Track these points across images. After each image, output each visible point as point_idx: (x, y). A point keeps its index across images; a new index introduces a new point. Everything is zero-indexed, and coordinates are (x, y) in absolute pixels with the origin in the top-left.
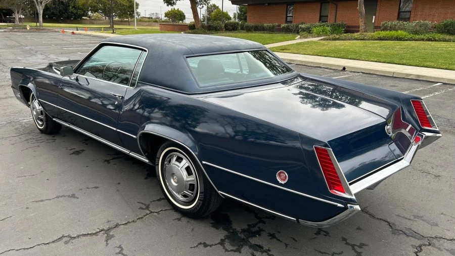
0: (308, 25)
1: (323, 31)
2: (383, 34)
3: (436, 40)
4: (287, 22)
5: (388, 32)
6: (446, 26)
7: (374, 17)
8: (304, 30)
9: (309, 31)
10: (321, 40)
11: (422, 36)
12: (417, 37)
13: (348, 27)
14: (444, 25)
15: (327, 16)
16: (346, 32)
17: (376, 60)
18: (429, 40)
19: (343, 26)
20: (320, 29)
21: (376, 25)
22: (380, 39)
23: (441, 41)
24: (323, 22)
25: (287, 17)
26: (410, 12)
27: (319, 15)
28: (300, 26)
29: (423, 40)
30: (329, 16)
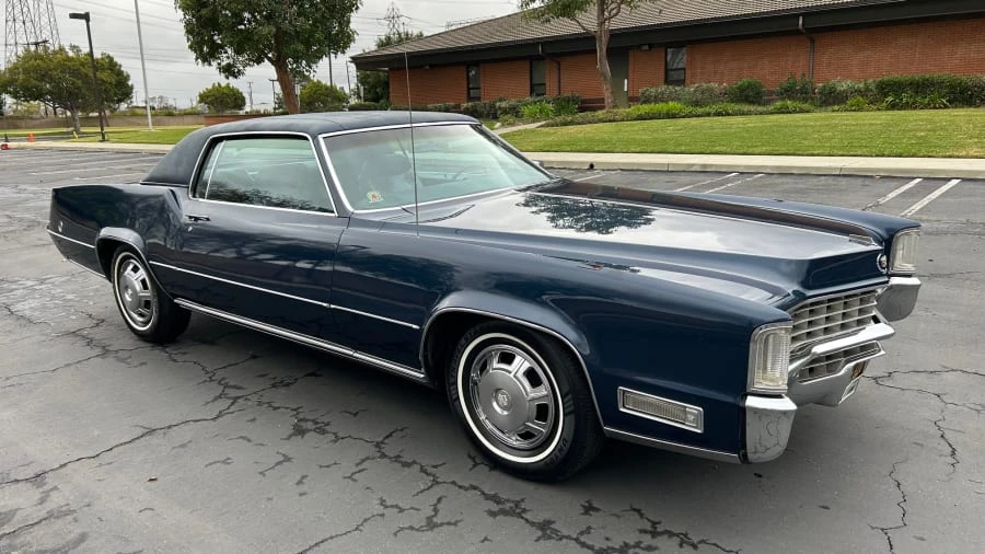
0: (513, 102)
1: (541, 112)
2: (645, 108)
3: (728, 114)
4: (470, 99)
5: (652, 105)
6: (742, 89)
7: (626, 81)
8: (505, 112)
9: (515, 113)
10: (542, 126)
11: (707, 109)
12: (700, 110)
13: (584, 102)
14: (739, 88)
15: (544, 84)
16: (582, 110)
17: (638, 149)
18: (719, 114)
19: (574, 100)
20: (535, 108)
21: (631, 94)
22: (641, 118)
23: (736, 115)
24: (538, 95)
25: (469, 89)
26: (684, 69)
27: (529, 83)
28: (498, 104)
29: (708, 115)
30: (548, 85)
